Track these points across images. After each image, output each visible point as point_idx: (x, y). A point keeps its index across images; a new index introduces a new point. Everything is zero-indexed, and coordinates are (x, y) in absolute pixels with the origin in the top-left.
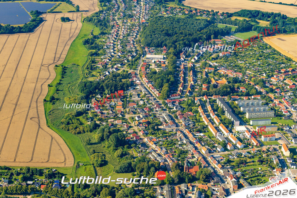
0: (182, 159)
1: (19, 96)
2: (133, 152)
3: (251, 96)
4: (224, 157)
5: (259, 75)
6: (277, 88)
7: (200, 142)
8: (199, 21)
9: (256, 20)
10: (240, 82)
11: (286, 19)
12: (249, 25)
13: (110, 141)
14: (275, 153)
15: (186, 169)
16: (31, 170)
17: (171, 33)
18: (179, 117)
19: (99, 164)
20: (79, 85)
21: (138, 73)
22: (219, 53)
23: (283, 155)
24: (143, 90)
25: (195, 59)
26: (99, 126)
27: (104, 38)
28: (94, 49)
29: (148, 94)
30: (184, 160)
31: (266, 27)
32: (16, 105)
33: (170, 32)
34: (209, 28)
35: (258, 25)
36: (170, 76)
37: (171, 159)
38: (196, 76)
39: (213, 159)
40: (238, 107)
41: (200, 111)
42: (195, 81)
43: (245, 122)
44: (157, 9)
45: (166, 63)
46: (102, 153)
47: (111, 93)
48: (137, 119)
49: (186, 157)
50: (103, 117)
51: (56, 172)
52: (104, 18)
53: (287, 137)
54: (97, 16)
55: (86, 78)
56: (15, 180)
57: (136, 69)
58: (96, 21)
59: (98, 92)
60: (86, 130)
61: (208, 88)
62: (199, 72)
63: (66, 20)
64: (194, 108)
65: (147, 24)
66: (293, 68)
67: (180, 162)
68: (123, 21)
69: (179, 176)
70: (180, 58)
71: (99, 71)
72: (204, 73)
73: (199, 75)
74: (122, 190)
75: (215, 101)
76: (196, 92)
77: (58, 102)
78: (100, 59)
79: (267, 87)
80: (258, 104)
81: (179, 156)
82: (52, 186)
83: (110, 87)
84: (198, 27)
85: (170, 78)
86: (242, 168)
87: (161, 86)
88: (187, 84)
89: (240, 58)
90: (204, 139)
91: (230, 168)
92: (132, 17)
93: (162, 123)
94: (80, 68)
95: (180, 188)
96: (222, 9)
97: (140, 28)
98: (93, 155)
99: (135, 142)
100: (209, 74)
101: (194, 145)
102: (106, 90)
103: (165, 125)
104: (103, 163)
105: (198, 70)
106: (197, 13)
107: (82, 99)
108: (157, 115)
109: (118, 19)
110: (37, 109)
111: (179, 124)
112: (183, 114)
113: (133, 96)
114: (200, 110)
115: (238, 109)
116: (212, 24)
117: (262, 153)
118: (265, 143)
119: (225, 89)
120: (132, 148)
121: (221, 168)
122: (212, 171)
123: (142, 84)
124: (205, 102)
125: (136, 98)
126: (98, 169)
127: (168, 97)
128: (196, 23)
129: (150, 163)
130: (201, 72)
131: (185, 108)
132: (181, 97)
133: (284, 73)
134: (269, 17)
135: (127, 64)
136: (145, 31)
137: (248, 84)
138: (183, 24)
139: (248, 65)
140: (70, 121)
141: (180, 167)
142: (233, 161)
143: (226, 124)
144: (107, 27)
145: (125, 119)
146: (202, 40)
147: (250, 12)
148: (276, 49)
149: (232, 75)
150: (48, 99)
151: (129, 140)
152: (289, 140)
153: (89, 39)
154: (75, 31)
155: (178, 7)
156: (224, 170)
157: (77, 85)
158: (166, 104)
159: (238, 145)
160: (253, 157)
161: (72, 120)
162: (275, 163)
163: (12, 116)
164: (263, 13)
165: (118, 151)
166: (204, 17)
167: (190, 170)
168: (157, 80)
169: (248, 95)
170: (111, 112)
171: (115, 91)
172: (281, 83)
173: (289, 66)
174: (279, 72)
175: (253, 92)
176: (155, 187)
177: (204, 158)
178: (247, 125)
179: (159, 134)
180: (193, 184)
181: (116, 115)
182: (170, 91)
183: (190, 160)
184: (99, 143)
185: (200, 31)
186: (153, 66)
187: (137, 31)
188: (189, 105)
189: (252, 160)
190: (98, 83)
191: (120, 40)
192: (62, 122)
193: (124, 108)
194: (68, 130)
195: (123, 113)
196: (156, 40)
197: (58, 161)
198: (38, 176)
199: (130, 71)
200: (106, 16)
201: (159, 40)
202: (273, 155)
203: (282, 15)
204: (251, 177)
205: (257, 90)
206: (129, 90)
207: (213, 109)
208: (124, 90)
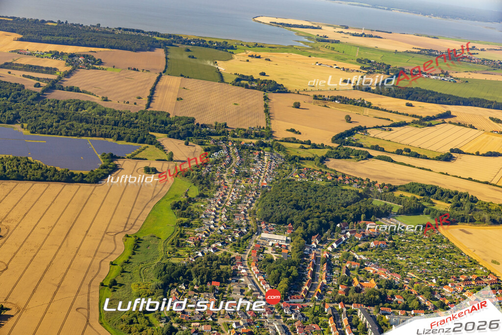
1: (65, 274)
3: (410, 310)
5: (426, 280)
6: (451, 303)
8: (346, 193)
9: (431, 199)
10: (396, 288)
11: (475, 202)
12: (419, 206)
17: (302, 206)
18: (298, 330)
20: (155, 267)
21: (246, 259)
22: (369, 242)
24: (249, 285)
25: (332, 247)
26: (176, 331)
27: (203, 203)
28: (185, 217)
29: (256, 291)
31: (444, 211)
32: (59, 287)
33: (301, 204)
34: (359, 204)
35: (434, 207)
36: (293, 268)
38: (331, 272)
40: (389, 325)
41: (330, 325)
42: (329, 280)
44: (286, 169)
45: (290, 248)
47: (202, 284)
48: (234, 326)
50: (184, 318)
52: (208, 174)
54: (197, 171)
55: (168, 258)
57: (244, 252)
58: (194, 177)
59: (182, 280)
61: (347, 292)
62: (336, 266)
63: (151, 171)
64: (322, 319)
65: (269, 189)
66: (479, 276)
68: (235, 180)
70: (311, 244)
71: (189, 249)
72: (344, 269)
73: (336, 272)
75: (355, 312)
76: (329, 296)
77: (121, 288)
78: (193, 233)
79: (436, 300)
83: (201, 275)
84: (342, 201)
85: (292, 271)
87: (277, 282)
88: (316, 282)
89: (400, 253)
92: (249, 176)
94: (161, 243)
96: (382, 179)
97: (258, 194)
100: (351, 272)
102: (195, 279)
105: (336, 264)
106: (345, 180)
107: (157, 288)
108: (266, 324)
109: (228, 177)
110: (89, 296)
112: (305, 327)
113: (233, 292)
114: (331, 323)
115: (389, 327)
116: (365, 199)
119: (372, 296)
123: (249, 276)
124: (341, 311)
125: (237, 295)
127: (286, 299)
128: (342, 194)
130: (340, 267)
131: (308, 318)
132: (305, 301)
133: (464, 281)
134: (451, 197)
135: (231, 244)
136: (265, 198)
137: (408, 292)
138: (321, 194)
139: (412, 264)
140: (135, 318)
144: (209, 188)
145: (217, 325)
146: (346, 220)
147: (423, 187)
148: (456, 244)
149: (385, 276)
150: (107, 283)
153: (180, 202)
154: (162, 188)
155: (318, 169)
157: (153, 267)
158: (281, 309)
161: (137, 318)
163: (50, 303)
164: (442, 191)
166: (354, 187)
168: (272, 272)
169: (406, 308)
170: (197, 312)
171: (207, 282)
172: (459, 297)
173: (474, 272)
174: (457, 279)
175: (414, 305)
181: (204, 317)
182: (290, 290)
185: (345, 207)
186: (269, 251)
187: (253, 197)
190: (185, 268)
191: (226, 207)
192: (122, 320)
194: (130, 332)
195: (214, 316)
196: (279, 213)
199: (234, 255)
200: (210, 171)
201: (283, 213)
203: (470, 196)
205: (420, 303)
206: (229, 282)
207: (350, 324)
208: (221, 282)
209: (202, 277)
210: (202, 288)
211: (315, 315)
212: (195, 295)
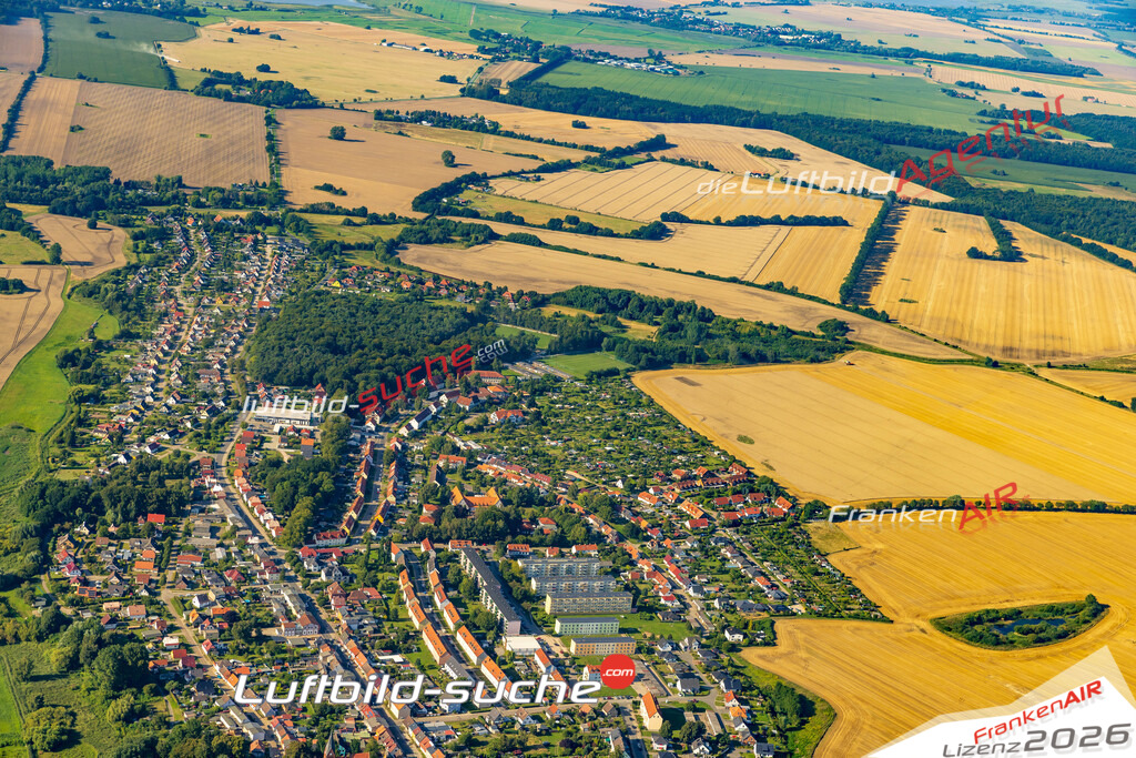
0: (324, 731)
2: (170, 707)
3: (569, 545)
4: (456, 730)
5: (604, 483)
6: (653, 527)
8: (439, 314)
9: (619, 319)
11: (710, 320)
12: (593, 334)
13: (97, 672)
14: (618, 723)
17: (344, 345)
18: (332, 602)
19: (49, 743)
20: (21, 492)
21: (223, 464)
22: (487, 414)
23: (643, 728)
24: (230, 515)
25: (409, 427)
26: (68, 621)
27: (128, 351)
28: (89, 383)
29: (243, 528)
30: (328, 736)
33: (342, 341)
34: (466, 335)
36: (323, 476)
37: (288, 732)
38: (406, 479)
39: (422, 733)
40: (524, 578)
41: (402, 588)
42: (401, 495)
43: (539, 623)
44: (313, 271)
45: (318, 435)
46: (66, 707)
47: (125, 520)
48: (197, 604)
49: (337, 728)
52: (140, 289)
53: (662, 674)
54: (116, 282)
55: (51, 471)
57: (218, 449)
58: (109, 295)
59: (81, 515)
60: (23, 633)
61: (437, 517)
62: (417, 466)
63: (11, 287)
64: (385, 577)
65: (274, 315)
66: (710, 469)
67: (315, 741)
68: (200, 300)
70: (364, 424)
71: (97, 450)
72: (433, 473)
73: (417, 478)
75: (453, 558)
76: (400, 528)
78: (106, 416)
79: (623, 521)
80: (587, 573)
81: (316, 723)
83: (123, 503)
84: (431, 331)
85: (321, 482)
87: (289, 505)
88: (373, 503)
89: (552, 432)
90: (402, 671)
92: (230, 290)
93: (275, 619)
94: (36, 440)
96: (519, 281)
97: (250, 325)
98: (35, 714)
99: (179, 677)
100: (447, 476)
102: (110, 511)
103: (283, 627)
104: (65, 737)
105: (416, 462)
106: (439, 288)
107: (25, 537)
108: (265, 595)
109: (185, 293)
111: (330, 623)
112: (348, 595)
113: (194, 534)
114: (403, 583)
115: (524, 583)
116: (480, 325)
117: (578, 720)
119: (489, 522)
120: (167, 693)
123: (228, 497)
124: (424, 558)
125: (205, 540)
127: (309, 540)
128: (430, 317)
130: (424, 468)
131: (356, 576)
132: (350, 542)
133: (681, 481)
134: (660, 312)
135: (190, 435)
136: (265, 333)
137: (566, 509)
138: (386, 319)
139: (575, 453)
141: (312, 756)
142: (485, 743)
143: (478, 628)
144: (143, 317)
145: (158, 603)
146: (440, 369)
147: (603, 294)
148: (668, 408)
149: (518, 480)
151: (162, 670)
152: (666, 681)
153: (78, 350)
154: (38, 323)
155: (382, 267)
157: (16, 491)
158: (297, 562)
160: (548, 732)
162: (613, 750)
164: (640, 300)
165: (119, 701)
166: (459, 302)
168: (278, 487)
169: (561, 542)
170: (115, 580)
171: (137, 515)
172: (669, 513)
173: (701, 462)
174: (667, 478)
175: (577, 534)
177: (395, 732)
178: (545, 634)
179: (262, 654)
181: (131, 590)
182: (317, 521)
183: (349, 737)
184: (62, 675)
185: (438, 343)
186: (274, 444)
187: (239, 333)
188: (370, 567)
189: (545, 739)
190: (87, 489)
191: (181, 357)
193: (161, 570)
195: (153, 585)
196: (295, 363)
199: (197, 456)
200: (146, 282)
201: (303, 362)
202: (611, 726)
203: (699, 308)
205: (590, 529)
206: (185, 514)
207: (443, 582)
208: (169, 514)
209: (125, 506)
210: (126, 530)
211: (370, 569)
212: (111, 545)
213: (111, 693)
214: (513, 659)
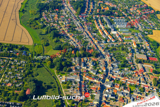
1: (7, 8)
2: (62, 40)
3: (120, 17)
4: (105, 46)
7: (94, 38)
10: (115, 9)
13: (51, 34)
14: (130, 46)
15: (87, 50)
16: (12, 45)
18: (85, 25)
19: (45, 45)
20: (36, 5)
21: (66, 1)
23: (133, 47)
24: (68, 10)
26: (46, 26)
29: (70, 12)
30: (86, 46)
32: (5, 12)
36: (82, 4)
37: (80, 45)
38: (94, 5)
39: (100, 46)
40: (114, 22)
42: (94, 7)
43: (116, 29)
46: (47, 39)
47: (52, 10)
48: (64, 24)
49: (87, 45)
50: (48, 22)
51: (24, 47)
53: (136, 38)
55: (40, 1)
56: (4, 49)
59: (46, 9)
60: (39, 27)
61: (100, 11)
62: (96, 3)
64: (92, 21)
66: (141, 5)
67: (84, 47)
69: (83, 54)
73: (96, 5)
74: (56, 58)
75: (102, 18)
76: (94, 13)
77: (26, 12)
79: (128, 13)
80: (123, 21)
81: (84, 44)
82: (22, 54)
85: (82, 5)
86: (113, 52)
87: (77, 9)
88: (89, 8)
90: (96, 36)
91: (108, 51)
93: (76, 27)
95: (84, 59)
98: (42, 40)
99: (63, 35)
100: (100, 4)
101: (91, 39)
102: (50, 8)
103: (78, 28)
104: (47, 44)
107: (38, 12)
108: (75, 23)
110: (15, 15)
111: (85, 28)
112: (87, 23)
113: (63, 12)
114: (95, 22)
117: (123, 45)
118: (125, 41)
119: (108, 12)
120: (61, 38)
121: (104, 51)
122: (99, 52)
123: (67, 7)
124: (98, 18)
125: (64, 14)
126: (44, 47)
127: (80, 14)
129: (70, 46)
130: (97, 3)
131: (88, 20)
132: (86, 15)
137: (119, 11)
141: (84, 49)
142: (110, 48)
143: (107, 30)
145: (59, 23)
149: (112, 6)
150: (21, 10)
151: (60, 34)
156: (105, 52)
158: (79, 18)
159: (112, 40)
160: (119, 47)
161: (32, 22)
162: (129, 50)
163: (3, 18)
165: (55, 39)
167: (89, 51)
168: (75, 5)
170: (52, 20)
171: (54, 9)
172: (135, 12)
173: (139, 4)
174: (134, 6)
175: (121, 15)
176: (72, 58)
177: (96, 46)
178: (117, 31)
179: (75, 32)
180: (90, 58)
181: (54, 21)
182: (81, 11)
183: (89, 46)
184: (46, 34)
189: (119, 48)
190: (46, 4)
192: (28, 23)
193: (59, 18)
194: (31, 27)
195: (58, 21)
197: (25, 42)
198: (15, 49)
204: (118, 57)
205: (123, 14)
206: (61, 9)
207: (101, 22)
208: (59, 9)
209: (52, 8)
210: (53, 11)
211: (90, 19)
212: (51, 14)
213: (53, 38)
214: (113, 35)
